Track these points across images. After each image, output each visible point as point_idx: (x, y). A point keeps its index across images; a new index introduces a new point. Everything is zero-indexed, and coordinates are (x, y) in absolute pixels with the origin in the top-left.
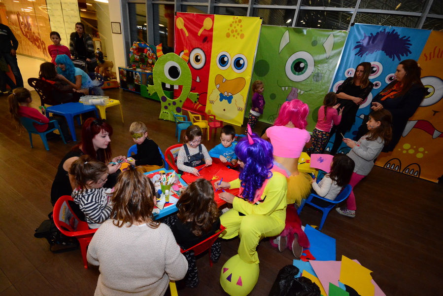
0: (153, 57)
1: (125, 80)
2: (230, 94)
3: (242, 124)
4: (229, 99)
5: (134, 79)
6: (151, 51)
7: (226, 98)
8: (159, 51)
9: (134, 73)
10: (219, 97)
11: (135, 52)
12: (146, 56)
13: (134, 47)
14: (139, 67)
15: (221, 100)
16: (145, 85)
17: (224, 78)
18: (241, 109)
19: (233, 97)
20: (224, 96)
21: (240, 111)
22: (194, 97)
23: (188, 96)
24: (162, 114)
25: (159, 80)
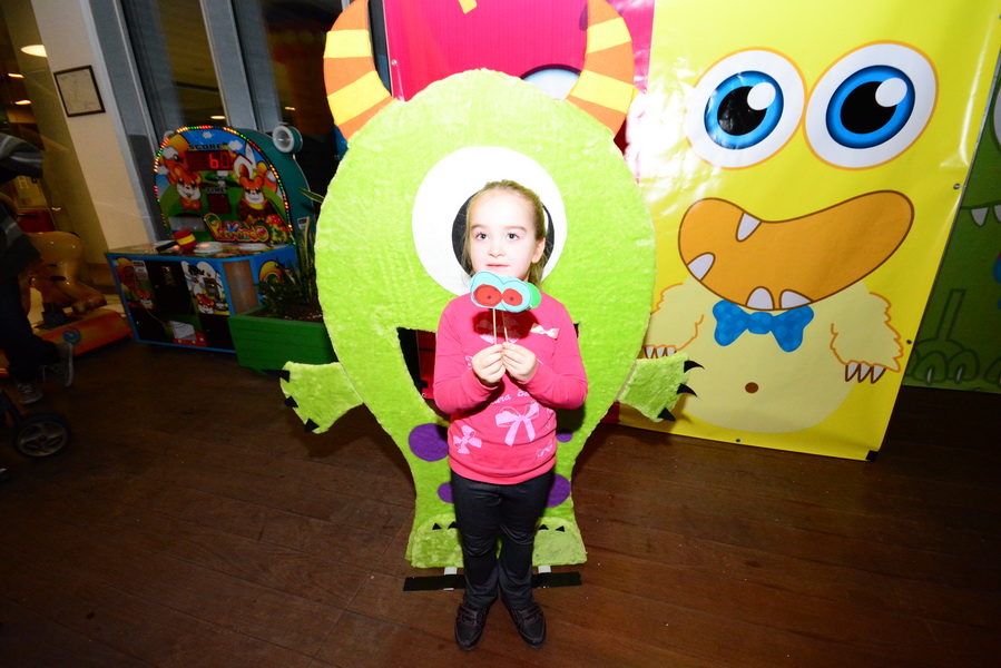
0: (263, 178)
1: (148, 304)
2: (790, 300)
3: (877, 444)
4: (789, 328)
5: (188, 295)
6: (251, 156)
7: (760, 323)
8: (351, 70)
9: (185, 266)
10: (711, 323)
11: (178, 171)
12: (230, 183)
13: (170, 153)
14: (206, 235)
15: (722, 337)
16: (251, 315)
17: (744, 212)
18: (871, 370)
19: (811, 315)
20: (750, 312)
21: (860, 381)
22: (658, 387)
23: (620, 393)
24: (428, 538)
25: (378, 315)
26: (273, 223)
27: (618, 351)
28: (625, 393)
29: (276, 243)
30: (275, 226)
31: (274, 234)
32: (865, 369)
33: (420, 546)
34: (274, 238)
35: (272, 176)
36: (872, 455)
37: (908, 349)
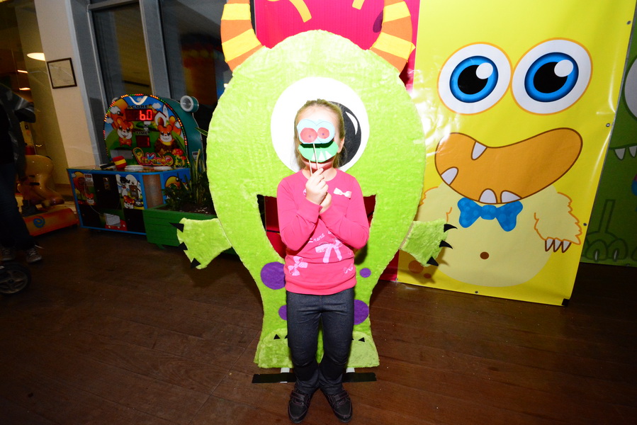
0: (172, 126)
1: (91, 202)
2: (507, 197)
3: (568, 295)
4: (507, 216)
5: (118, 196)
6: (166, 112)
7: (488, 212)
8: (238, 27)
9: (118, 177)
10: (457, 213)
11: (119, 121)
12: (151, 129)
13: (115, 110)
14: (134, 161)
15: (464, 222)
16: (158, 209)
17: (476, 141)
18: (562, 244)
19: (521, 207)
20: (482, 205)
21: (555, 251)
22: (427, 241)
23: (402, 243)
24: (271, 345)
25: (245, 185)
26: (176, 154)
27: (401, 214)
28: (406, 244)
29: (177, 166)
30: (178, 156)
31: (177, 161)
32: (557, 243)
33: (265, 351)
34: (177, 163)
35: (178, 125)
36: (565, 301)
37: (585, 229)
